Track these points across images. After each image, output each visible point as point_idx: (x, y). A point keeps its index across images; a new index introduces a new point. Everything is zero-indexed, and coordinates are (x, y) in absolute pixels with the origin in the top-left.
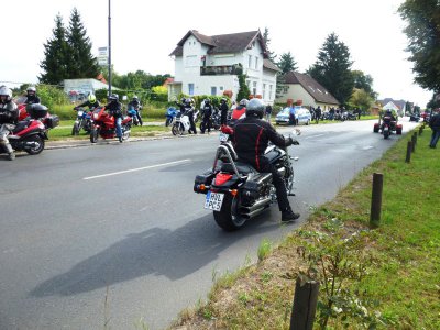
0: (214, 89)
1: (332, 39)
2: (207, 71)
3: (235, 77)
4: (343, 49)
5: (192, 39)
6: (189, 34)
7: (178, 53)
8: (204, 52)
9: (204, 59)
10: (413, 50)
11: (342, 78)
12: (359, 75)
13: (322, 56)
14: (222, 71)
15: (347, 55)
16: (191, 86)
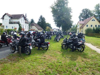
0: (13, 27)
1: (41, 16)
2: (11, 23)
3: (18, 24)
4: (44, 18)
5: (6, 15)
6: (6, 14)
7: (3, 18)
8: (10, 18)
9: (10, 20)
10: (54, 19)
11: (44, 24)
12: (48, 24)
13: (40, 20)
14: (15, 23)
15: (45, 20)
16: (7, 26)
